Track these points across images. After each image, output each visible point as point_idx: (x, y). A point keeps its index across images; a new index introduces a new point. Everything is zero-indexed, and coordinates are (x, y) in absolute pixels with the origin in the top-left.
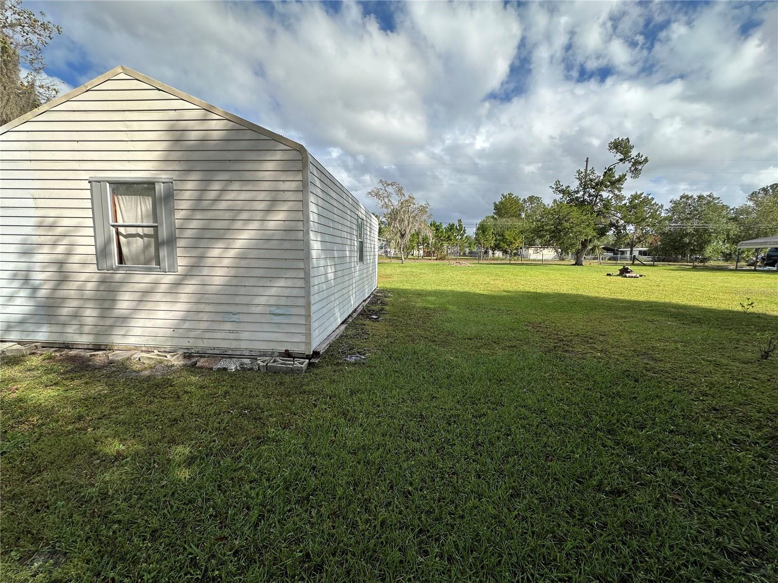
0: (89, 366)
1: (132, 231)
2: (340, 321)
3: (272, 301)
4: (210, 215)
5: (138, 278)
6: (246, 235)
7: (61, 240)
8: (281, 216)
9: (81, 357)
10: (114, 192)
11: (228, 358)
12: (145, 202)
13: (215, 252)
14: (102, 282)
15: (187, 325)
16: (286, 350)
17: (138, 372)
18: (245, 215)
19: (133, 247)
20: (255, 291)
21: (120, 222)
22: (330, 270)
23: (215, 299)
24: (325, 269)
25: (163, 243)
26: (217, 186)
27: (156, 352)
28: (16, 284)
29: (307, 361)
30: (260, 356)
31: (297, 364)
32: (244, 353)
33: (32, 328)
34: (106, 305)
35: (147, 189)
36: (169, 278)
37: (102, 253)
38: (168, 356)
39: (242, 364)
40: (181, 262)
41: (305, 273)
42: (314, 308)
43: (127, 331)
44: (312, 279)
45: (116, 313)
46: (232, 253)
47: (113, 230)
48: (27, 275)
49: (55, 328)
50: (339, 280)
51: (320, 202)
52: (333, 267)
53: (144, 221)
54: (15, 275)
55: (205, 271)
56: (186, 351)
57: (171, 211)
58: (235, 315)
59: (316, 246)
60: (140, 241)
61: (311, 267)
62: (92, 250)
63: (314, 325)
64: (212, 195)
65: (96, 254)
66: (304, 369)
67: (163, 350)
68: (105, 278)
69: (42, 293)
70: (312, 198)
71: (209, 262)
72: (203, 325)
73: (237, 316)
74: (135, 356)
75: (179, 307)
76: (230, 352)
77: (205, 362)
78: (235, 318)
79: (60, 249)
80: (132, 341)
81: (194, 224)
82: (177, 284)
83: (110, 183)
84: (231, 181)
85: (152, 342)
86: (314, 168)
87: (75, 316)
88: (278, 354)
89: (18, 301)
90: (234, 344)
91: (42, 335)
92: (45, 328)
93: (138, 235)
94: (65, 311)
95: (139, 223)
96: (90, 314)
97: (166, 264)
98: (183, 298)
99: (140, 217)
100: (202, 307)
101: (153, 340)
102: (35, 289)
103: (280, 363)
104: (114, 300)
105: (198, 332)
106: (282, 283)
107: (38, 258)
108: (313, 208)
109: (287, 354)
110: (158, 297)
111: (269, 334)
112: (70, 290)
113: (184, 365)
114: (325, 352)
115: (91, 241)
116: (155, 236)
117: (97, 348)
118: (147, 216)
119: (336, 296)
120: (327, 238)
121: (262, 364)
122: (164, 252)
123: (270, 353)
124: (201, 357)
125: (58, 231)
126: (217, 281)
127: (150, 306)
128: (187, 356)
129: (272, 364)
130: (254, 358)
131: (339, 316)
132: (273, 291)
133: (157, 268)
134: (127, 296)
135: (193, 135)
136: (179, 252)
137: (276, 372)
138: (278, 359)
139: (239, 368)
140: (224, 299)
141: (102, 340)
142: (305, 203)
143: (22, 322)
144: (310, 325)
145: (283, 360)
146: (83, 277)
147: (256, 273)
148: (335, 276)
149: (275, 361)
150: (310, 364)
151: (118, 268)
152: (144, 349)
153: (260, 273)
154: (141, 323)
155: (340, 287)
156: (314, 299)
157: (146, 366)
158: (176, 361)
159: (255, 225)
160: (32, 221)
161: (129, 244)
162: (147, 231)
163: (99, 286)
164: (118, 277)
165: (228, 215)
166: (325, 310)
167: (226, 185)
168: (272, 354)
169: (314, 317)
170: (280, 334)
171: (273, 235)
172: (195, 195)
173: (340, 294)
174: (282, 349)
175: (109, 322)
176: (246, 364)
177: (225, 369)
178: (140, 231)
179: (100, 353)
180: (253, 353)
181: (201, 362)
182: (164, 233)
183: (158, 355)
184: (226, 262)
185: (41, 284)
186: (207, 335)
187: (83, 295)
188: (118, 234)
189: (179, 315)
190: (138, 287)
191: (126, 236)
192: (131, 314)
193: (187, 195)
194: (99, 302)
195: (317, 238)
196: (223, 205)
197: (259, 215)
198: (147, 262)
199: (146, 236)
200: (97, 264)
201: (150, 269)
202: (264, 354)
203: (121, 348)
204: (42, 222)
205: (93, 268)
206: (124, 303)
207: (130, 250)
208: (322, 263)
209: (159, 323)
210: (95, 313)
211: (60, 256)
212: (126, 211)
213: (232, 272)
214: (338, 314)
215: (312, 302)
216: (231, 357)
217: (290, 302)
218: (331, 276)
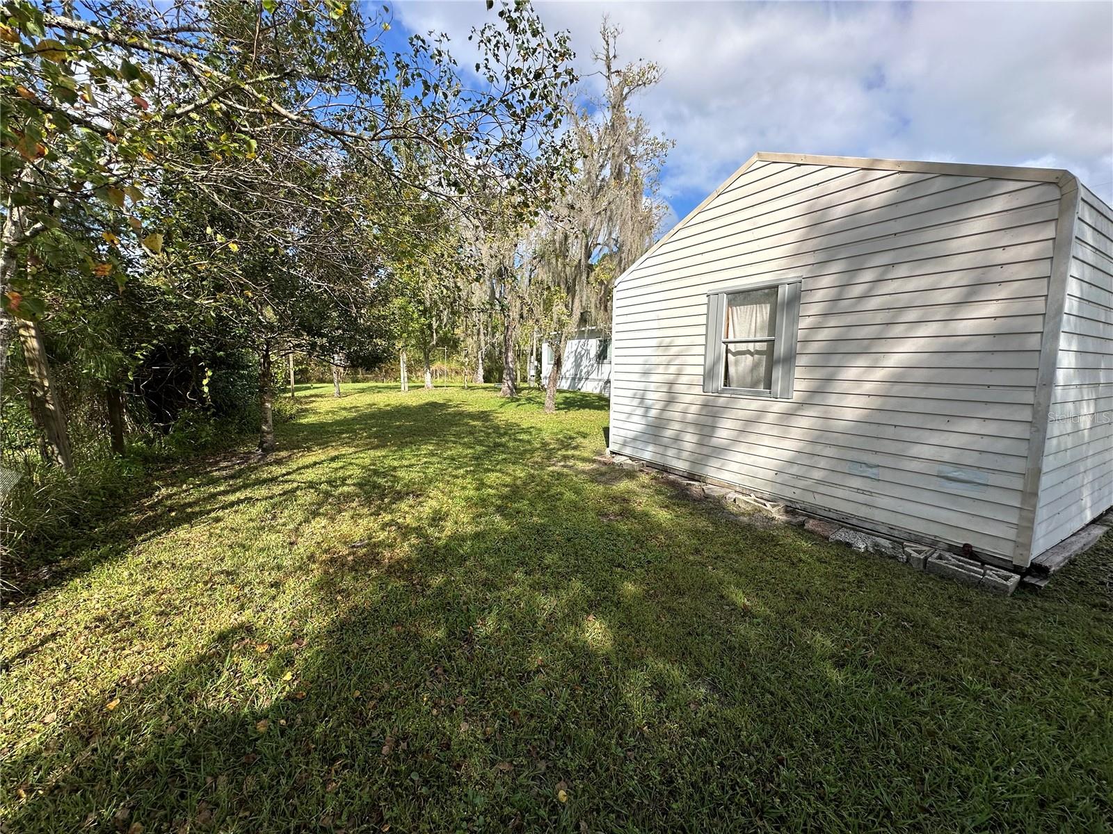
0: (687, 495)
1: (743, 347)
2: (1089, 516)
3: (947, 456)
4: (849, 319)
5: (743, 403)
6: (909, 345)
7: (674, 360)
8: (991, 309)
9: (679, 484)
10: (731, 304)
11: (851, 529)
12: (761, 311)
13: (851, 373)
14: (705, 405)
15: (794, 470)
16: (966, 545)
17: (736, 515)
18: (912, 315)
19: (741, 367)
20: (913, 435)
21: (731, 338)
22: (1087, 409)
23: (842, 440)
24: (1076, 408)
25: (778, 361)
26: (868, 276)
27: (753, 497)
28: (636, 402)
29: (1017, 577)
30: (909, 541)
31: (993, 575)
32: (879, 528)
33: (640, 445)
34: (706, 431)
35: (767, 294)
36: (779, 407)
37: (709, 375)
38: (768, 504)
39: (876, 545)
40: (799, 385)
41: (1035, 414)
42: (1045, 481)
43: (723, 465)
44: (1049, 425)
45: (714, 441)
46: (879, 374)
47: (724, 346)
48: (643, 395)
49: (660, 450)
50: (1100, 431)
51: (1088, 274)
52: (1092, 403)
53: (758, 335)
54: (635, 394)
55: (832, 400)
56: (789, 504)
57: (794, 320)
58: (871, 467)
59: (1067, 361)
60: (749, 360)
61: (1053, 401)
62: (700, 370)
63: (1042, 514)
64: (857, 291)
65: (704, 375)
66: (1011, 590)
67: (760, 495)
68: (708, 401)
69: (653, 413)
70: (1074, 269)
71: (839, 387)
72: (817, 475)
73: (875, 470)
74: (730, 495)
75: (787, 444)
76: (854, 522)
77: (817, 526)
78: (870, 472)
79: (673, 369)
80: (726, 476)
81: (824, 334)
82: (789, 414)
83: (728, 294)
84: (893, 265)
85: (747, 483)
86: (1087, 207)
87: (676, 439)
88: (946, 546)
89: (635, 419)
90: (863, 512)
91: (648, 454)
92: (651, 448)
93: (749, 352)
94: (669, 433)
95: (752, 338)
96: (690, 440)
97: (778, 387)
98: (795, 433)
99: (753, 330)
100: (818, 449)
101: (750, 481)
102: (648, 408)
103: (952, 562)
104: (714, 427)
105: (809, 482)
106: (973, 426)
107: (653, 378)
108: (1073, 287)
109: (967, 551)
110: (763, 428)
111: (932, 509)
112: (675, 413)
113: (788, 523)
114: (1060, 571)
115: (701, 360)
116: (770, 352)
117: (691, 477)
118: (762, 328)
119: (1089, 463)
120: (1091, 345)
121: (915, 555)
122: (778, 373)
123: (929, 541)
124: (810, 517)
125: (673, 351)
126: (850, 414)
127: (752, 438)
128: (790, 510)
129: (937, 561)
130: (898, 542)
131: (1089, 505)
132: (953, 440)
133: (763, 392)
134: (729, 424)
135: (839, 212)
136: (798, 372)
137: (945, 577)
138: (947, 555)
139: (871, 549)
140: (858, 442)
141: (697, 470)
142: (1055, 280)
143: (635, 439)
144: (1034, 512)
145: (959, 561)
146: (688, 399)
147: (920, 406)
148: (1093, 421)
149: (940, 557)
150: (1021, 584)
151: (723, 391)
152: (738, 489)
153: (930, 407)
154: (739, 457)
155: (1099, 446)
156: (1048, 463)
157: (743, 511)
158: (777, 514)
159: (931, 329)
160: (654, 342)
161: (736, 363)
162: (759, 346)
163: (702, 409)
164: (721, 401)
165: (880, 317)
166: (1063, 489)
167: (885, 273)
168: (934, 543)
169: (1044, 498)
170: (958, 515)
171: (965, 344)
172: (831, 293)
173: (1097, 460)
174: (960, 541)
175: (705, 451)
176: (885, 548)
177: (849, 545)
178: (751, 347)
179: (696, 483)
180: (896, 533)
181: (810, 525)
182: (781, 349)
183: (755, 501)
184: (867, 388)
185: (653, 404)
186: (822, 489)
187: (685, 418)
188: (727, 351)
189: (787, 455)
190: (741, 414)
191: (735, 354)
192: (729, 445)
193: (819, 295)
194: (699, 427)
195: (1070, 345)
196: (873, 303)
197: (940, 313)
198: (754, 384)
199: (758, 352)
200: (703, 386)
201: (758, 394)
202: (918, 539)
203: (715, 482)
204: (661, 342)
205: (699, 390)
206: (724, 433)
207: (737, 370)
208: (1073, 394)
209: (761, 462)
210: (694, 439)
211: (672, 377)
212: (739, 324)
213: (876, 403)
214: (1087, 501)
215: (1045, 469)
216: (855, 528)
217: (988, 462)
218: (1085, 422)
